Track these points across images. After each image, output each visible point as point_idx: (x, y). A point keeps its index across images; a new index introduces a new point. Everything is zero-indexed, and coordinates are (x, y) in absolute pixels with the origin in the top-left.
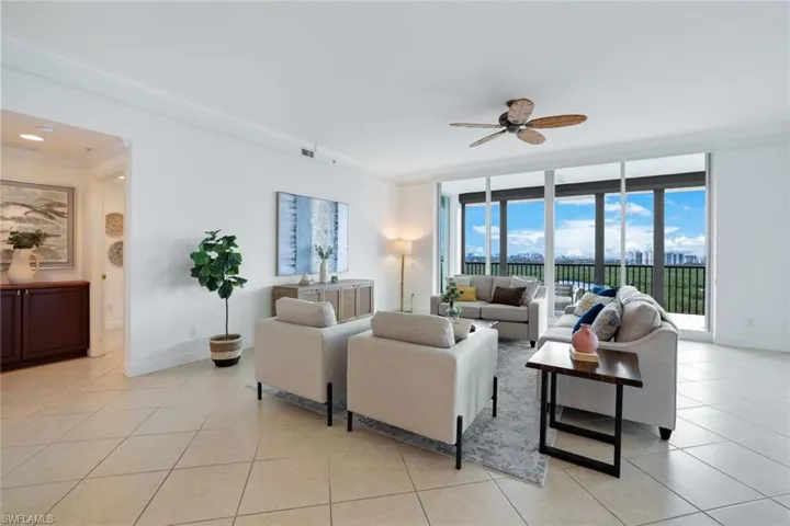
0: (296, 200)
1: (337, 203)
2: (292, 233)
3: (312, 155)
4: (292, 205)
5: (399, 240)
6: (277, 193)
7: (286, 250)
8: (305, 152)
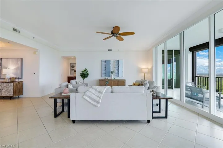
1: (119, 60)
2: (105, 68)
3: (111, 50)
4: (105, 62)
7: (104, 72)
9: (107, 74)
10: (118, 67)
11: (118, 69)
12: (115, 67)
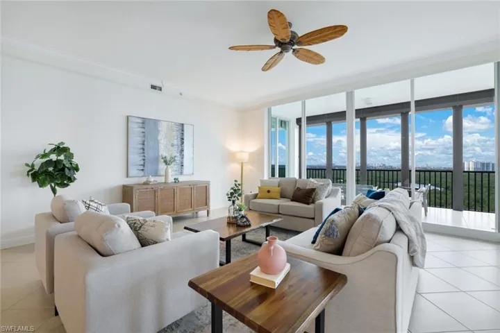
0: (144, 122)
1: (183, 125)
2: (141, 146)
3: (160, 89)
4: (141, 125)
5: (242, 152)
6: (128, 117)
7: (136, 158)
8: (153, 87)
9: (149, 167)
10: (180, 143)
11: (182, 150)
12: (173, 145)
